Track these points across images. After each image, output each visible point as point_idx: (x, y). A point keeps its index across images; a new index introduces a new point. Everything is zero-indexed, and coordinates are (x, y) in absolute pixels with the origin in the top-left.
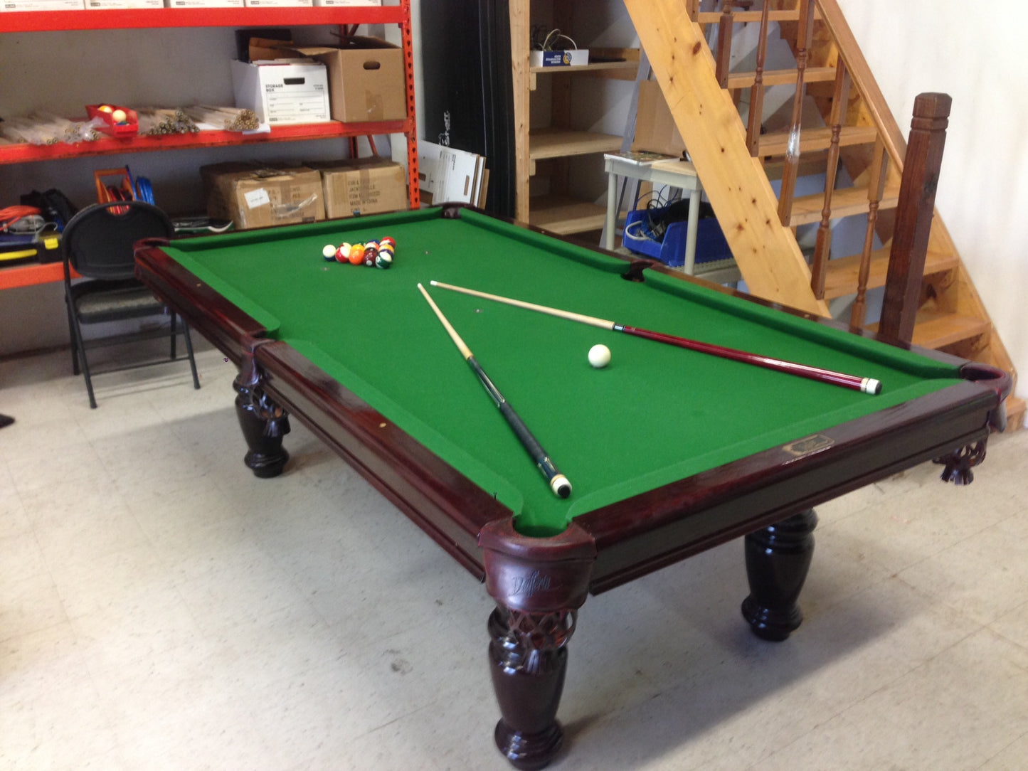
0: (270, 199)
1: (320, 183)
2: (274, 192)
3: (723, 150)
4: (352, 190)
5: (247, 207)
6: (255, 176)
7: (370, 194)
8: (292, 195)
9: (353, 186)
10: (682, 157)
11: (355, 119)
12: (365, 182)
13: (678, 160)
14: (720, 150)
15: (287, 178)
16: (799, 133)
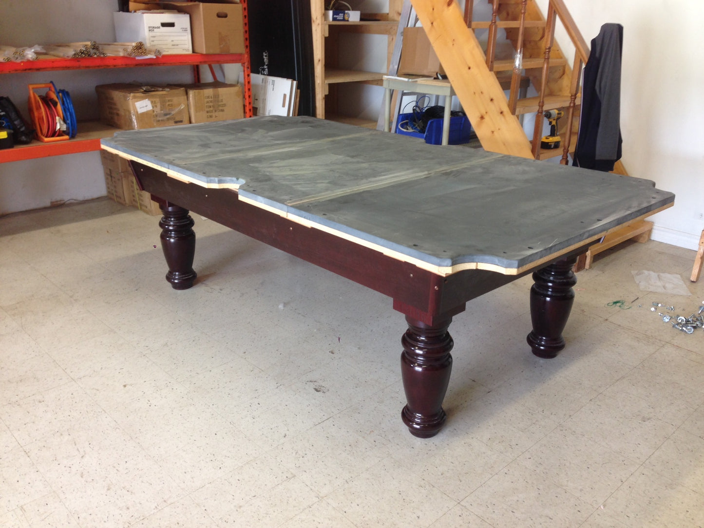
0: (153, 107)
1: (186, 97)
2: (155, 102)
3: (469, 68)
4: (208, 102)
5: (137, 112)
6: (142, 90)
7: (219, 106)
8: (167, 104)
9: (208, 100)
10: (436, 76)
11: (211, 51)
12: (216, 96)
13: (433, 78)
14: (467, 68)
15: (164, 93)
16: (522, 55)
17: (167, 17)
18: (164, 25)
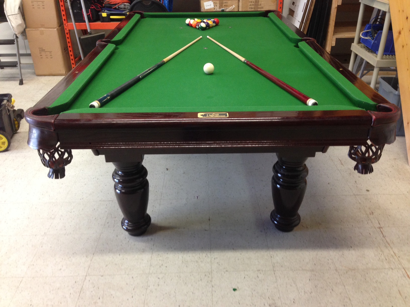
0: (214, 6)
2: (216, 3)
5: (204, 8)
7: (258, 8)
8: (224, 5)
9: (251, 4)
12: (257, 2)
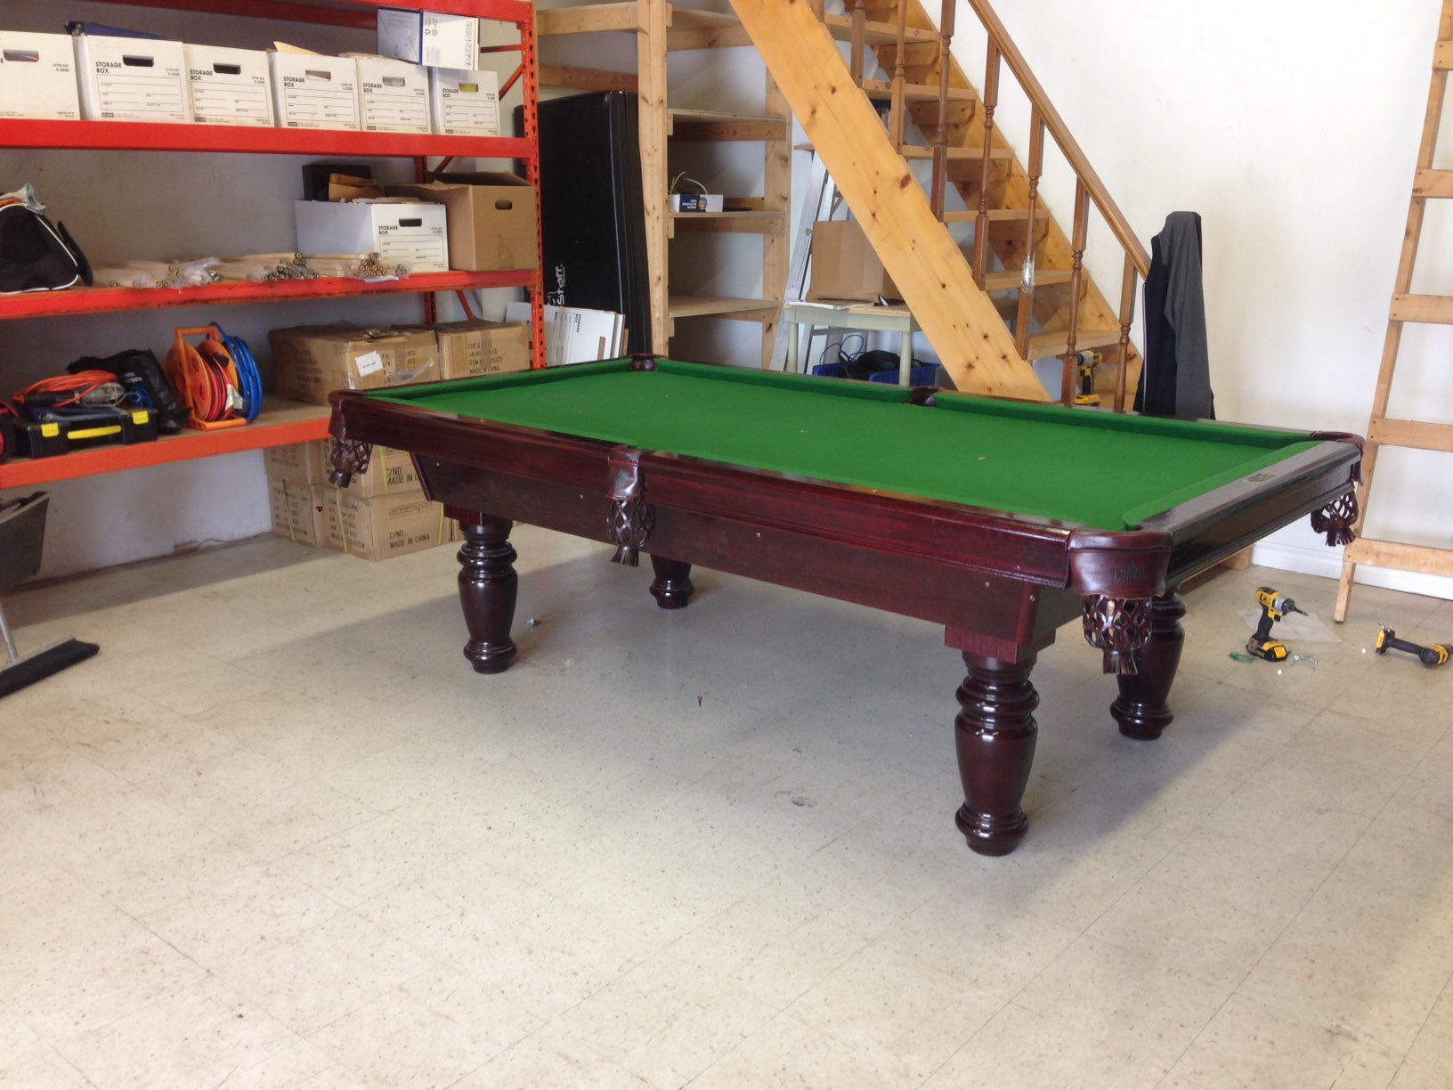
0: (384, 366)
1: (436, 347)
3: (944, 286)
4: (472, 354)
5: (358, 374)
6: (367, 336)
7: (492, 360)
8: (406, 360)
9: (473, 350)
10: (878, 301)
11: (486, 267)
12: (487, 343)
13: (873, 304)
14: (941, 286)
15: (401, 339)
16: (1033, 263)
17: (409, 210)
18: (404, 223)
